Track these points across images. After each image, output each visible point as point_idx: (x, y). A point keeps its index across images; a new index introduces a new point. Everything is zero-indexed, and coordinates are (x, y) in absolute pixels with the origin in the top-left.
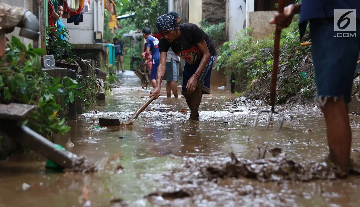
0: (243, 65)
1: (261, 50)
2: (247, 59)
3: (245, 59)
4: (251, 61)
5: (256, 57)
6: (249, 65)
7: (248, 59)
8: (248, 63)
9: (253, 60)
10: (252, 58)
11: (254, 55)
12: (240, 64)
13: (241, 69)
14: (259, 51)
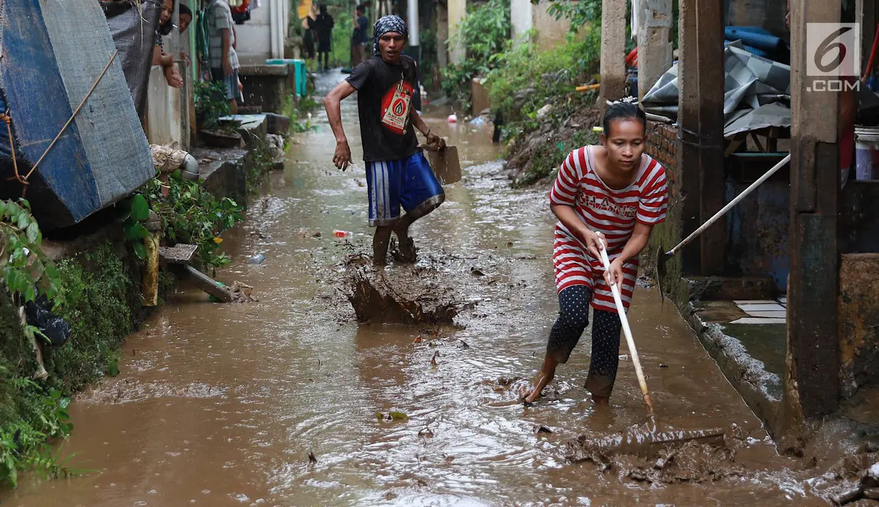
0: (515, 101)
1: (543, 75)
2: (520, 91)
3: (517, 91)
4: (527, 95)
5: (534, 88)
6: (523, 101)
7: (522, 91)
8: (522, 98)
9: (530, 93)
10: (529, 90)
11: (532, 84)
12: (509, 99)
13: (512, 108)
14: (540, 78)
